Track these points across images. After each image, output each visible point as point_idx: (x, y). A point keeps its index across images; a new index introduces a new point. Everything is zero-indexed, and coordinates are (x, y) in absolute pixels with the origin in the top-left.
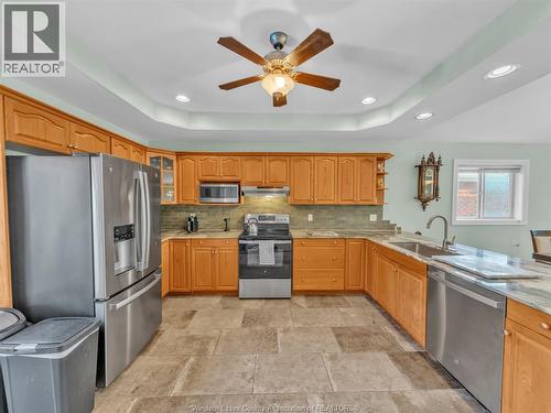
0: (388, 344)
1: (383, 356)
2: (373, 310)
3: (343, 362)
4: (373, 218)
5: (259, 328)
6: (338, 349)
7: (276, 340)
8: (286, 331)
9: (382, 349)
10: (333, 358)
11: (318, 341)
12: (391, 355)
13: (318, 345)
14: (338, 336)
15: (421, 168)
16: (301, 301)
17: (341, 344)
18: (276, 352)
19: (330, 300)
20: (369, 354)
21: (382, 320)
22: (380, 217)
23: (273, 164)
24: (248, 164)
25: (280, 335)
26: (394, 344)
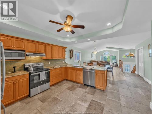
0: (77, 86)
1: (78, 88)
2: (69, 82)
3: (75, 93)
4: (63, 62)
5: (50, 100)
6: (72, 92)
7: (58, 99)
8: (58, 95)
9: (77, 87)
10: (73, 94)
11: (67, 93)
12: (79, 87)
13: (68, 93)
14: (69, 90)
15: (70, 51)
16: (53, 87)
17: (71, 90)
18: (61, 101)
19: (59, 84)
20: (76, 89)
21: (72, 83)
22: (64, 61)
23: (40, 46)
24: (30, 44)
25: (58, 97)
26: (78, 86)
